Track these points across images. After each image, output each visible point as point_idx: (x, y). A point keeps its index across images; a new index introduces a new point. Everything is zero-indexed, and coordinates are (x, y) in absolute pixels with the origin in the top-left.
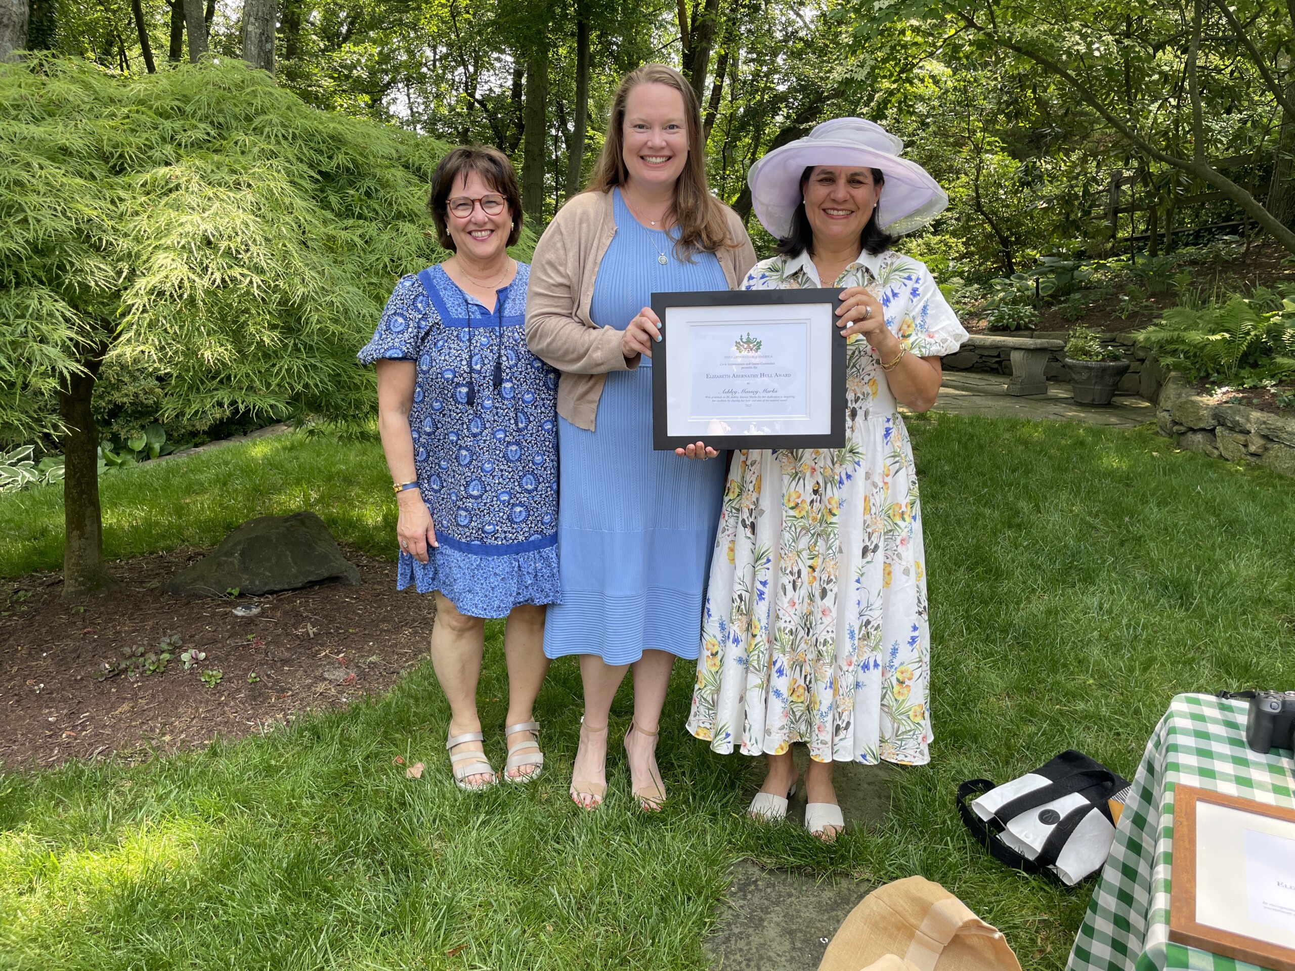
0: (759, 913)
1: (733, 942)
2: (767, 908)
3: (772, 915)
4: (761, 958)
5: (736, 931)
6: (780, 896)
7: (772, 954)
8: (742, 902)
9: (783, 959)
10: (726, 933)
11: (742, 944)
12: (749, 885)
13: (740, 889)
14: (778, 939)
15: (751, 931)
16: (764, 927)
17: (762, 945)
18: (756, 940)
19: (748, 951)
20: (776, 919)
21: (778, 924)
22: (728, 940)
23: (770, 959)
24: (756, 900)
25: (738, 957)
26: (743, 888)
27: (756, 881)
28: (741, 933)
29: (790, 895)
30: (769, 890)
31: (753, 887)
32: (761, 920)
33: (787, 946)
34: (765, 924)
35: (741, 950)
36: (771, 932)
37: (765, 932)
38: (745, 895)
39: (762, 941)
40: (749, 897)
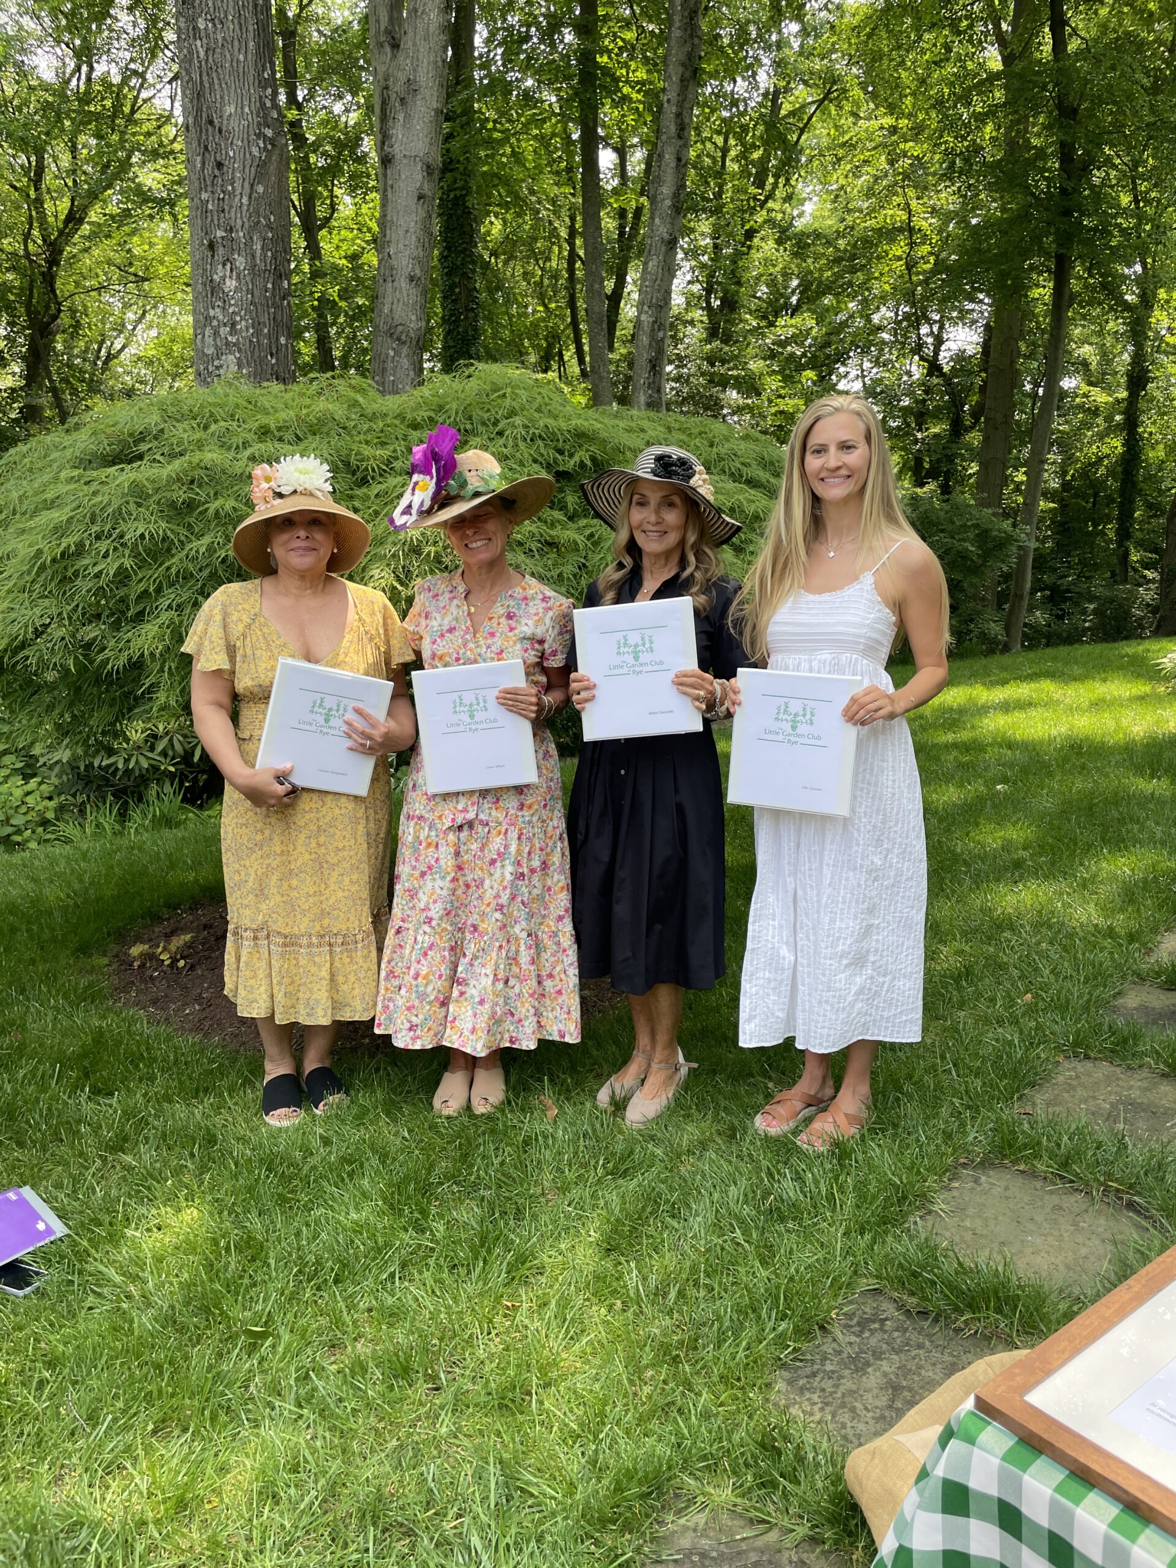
0: (869, 1356)
1: (818, 1379)
2: (883, 1353)
3: (884, 1363)
4: (843, 1405)
5: (829, 1367)
6: (907, 1344)
7: (859, 1406)
8: (853, 1339)
9: (870, 1414)
10: (816, 1367)
11: (828, 1385)
12: (874, 1322)
13: (859, 1324)
14: (876, 1391)
15: (847, 1372)
16: (866, 1373)
17: (851, 1392)
18: (847, 1384)
19: (831, 1394)
20: (887, 1369)
21: (885, 1374)
22: (814, 1375)
23: (853, 1410)
24: (873, 1341)
25: (815, 1398)
26: (863, 1324)
27: (886, 1319)
28: (833, 1372)
29: (920, 1346)
30: (896, 1334)
31: (877, 1326)
32: (868, 1364)
33: (883, 1401)
34: (870, 1370)
35: (823, 1390)
36: (872, 1379)
37: (864, 1379)
38: (862, 1332)
39: (854, 1387)
40: (867, 1334)
